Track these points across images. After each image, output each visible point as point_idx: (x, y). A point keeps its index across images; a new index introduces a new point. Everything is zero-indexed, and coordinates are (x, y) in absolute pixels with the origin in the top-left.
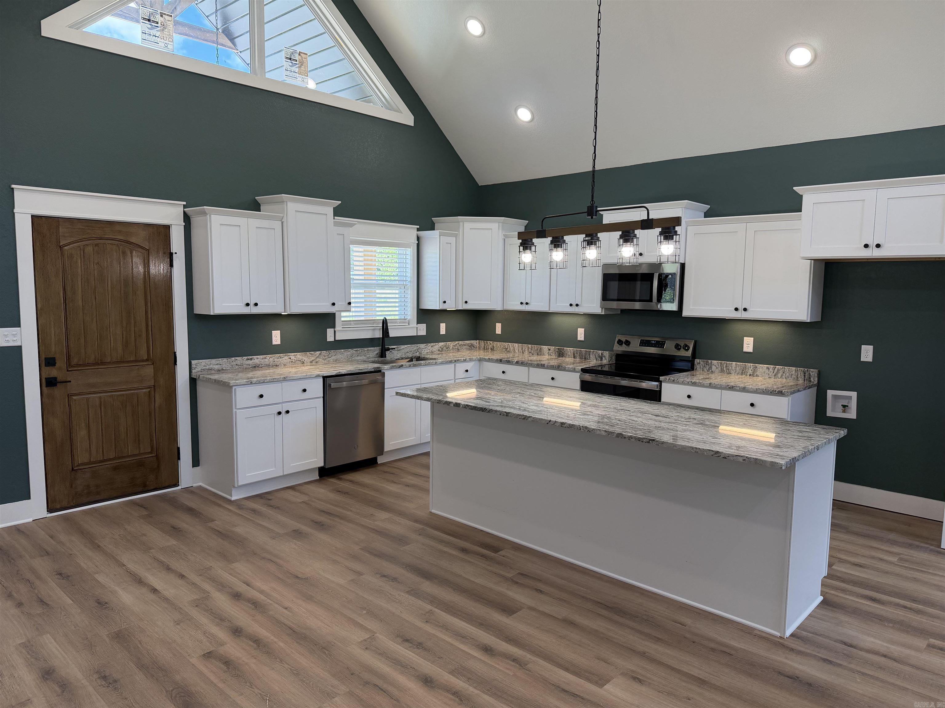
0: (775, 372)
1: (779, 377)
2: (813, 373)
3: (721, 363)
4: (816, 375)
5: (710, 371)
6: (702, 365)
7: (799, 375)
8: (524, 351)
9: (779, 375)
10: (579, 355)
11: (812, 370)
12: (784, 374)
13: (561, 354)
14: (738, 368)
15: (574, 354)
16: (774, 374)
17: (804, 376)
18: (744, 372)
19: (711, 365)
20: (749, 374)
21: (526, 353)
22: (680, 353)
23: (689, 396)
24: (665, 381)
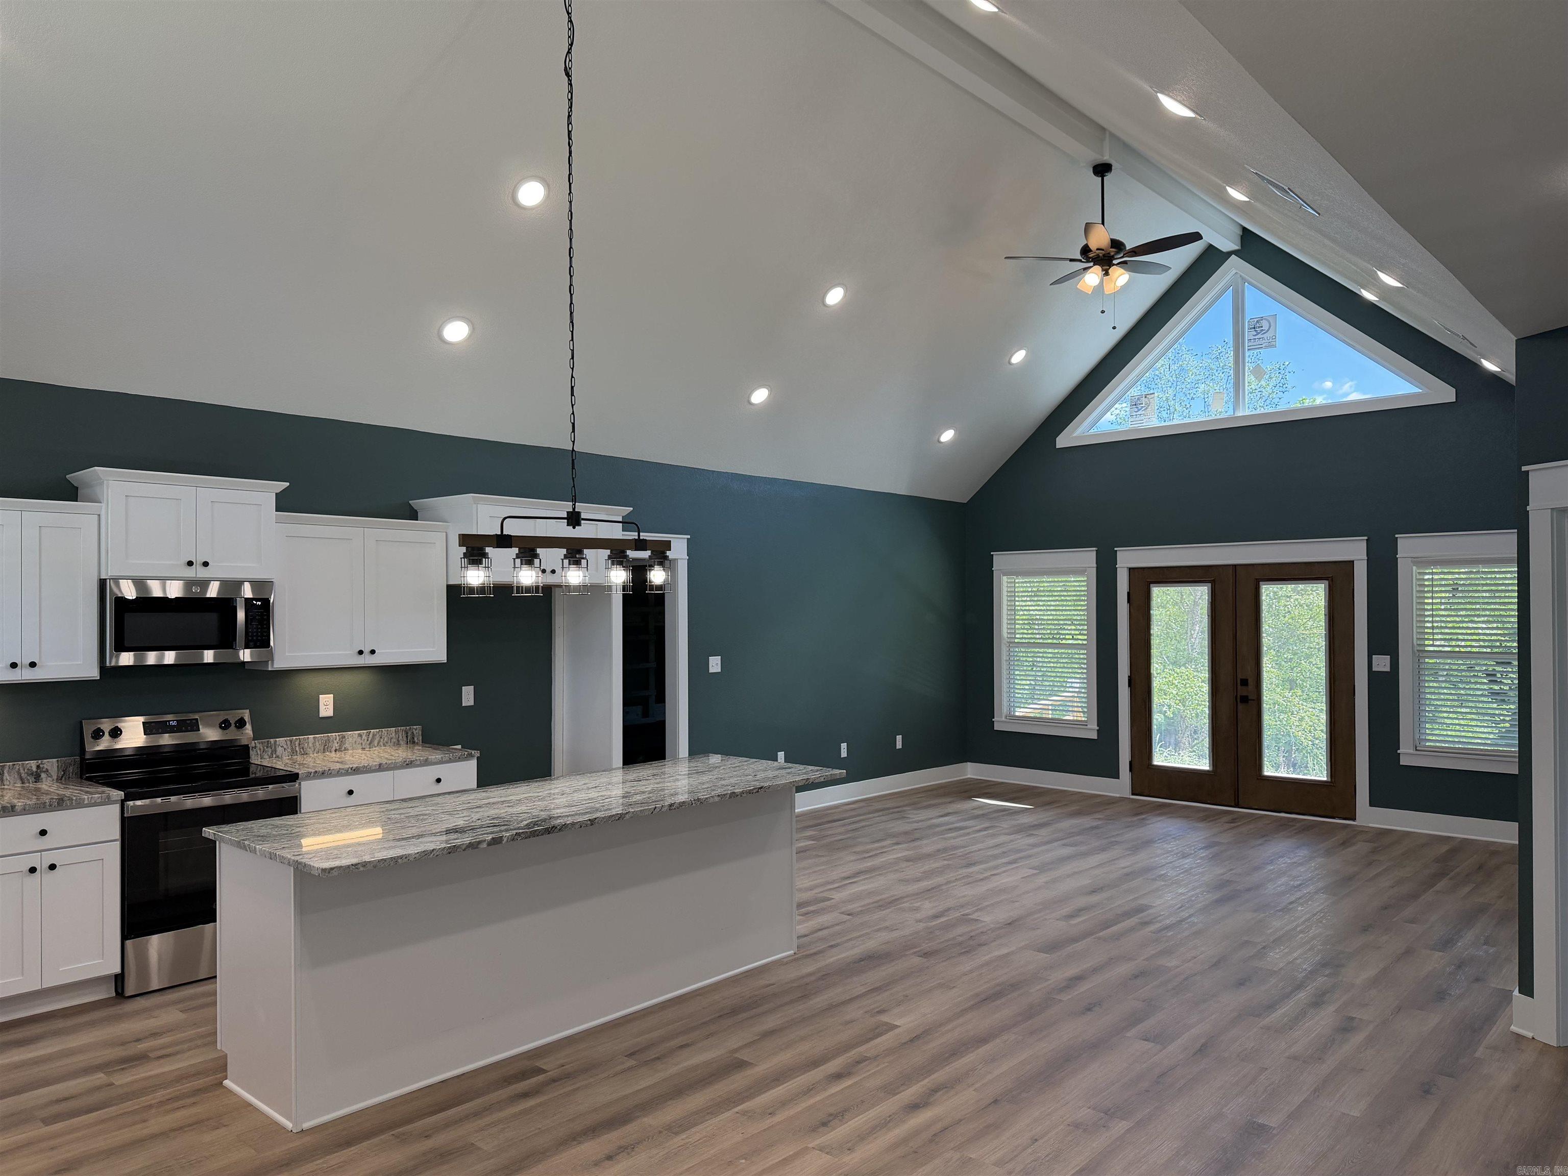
0: (370, 739)
1: (376, 745)
2: (417, 731)
3: (291, 741)
4: (420, 733)
5: (274, 756)
6: (260, 749)
7: (401, 737)
9: (376, 742)
11: (415, 727)
14: (317, 743)
18: (327, 748)
19: (275, 747)
20: (334, 748)
22: (231, 734)
23: (351, 792)
24: (310, 776)
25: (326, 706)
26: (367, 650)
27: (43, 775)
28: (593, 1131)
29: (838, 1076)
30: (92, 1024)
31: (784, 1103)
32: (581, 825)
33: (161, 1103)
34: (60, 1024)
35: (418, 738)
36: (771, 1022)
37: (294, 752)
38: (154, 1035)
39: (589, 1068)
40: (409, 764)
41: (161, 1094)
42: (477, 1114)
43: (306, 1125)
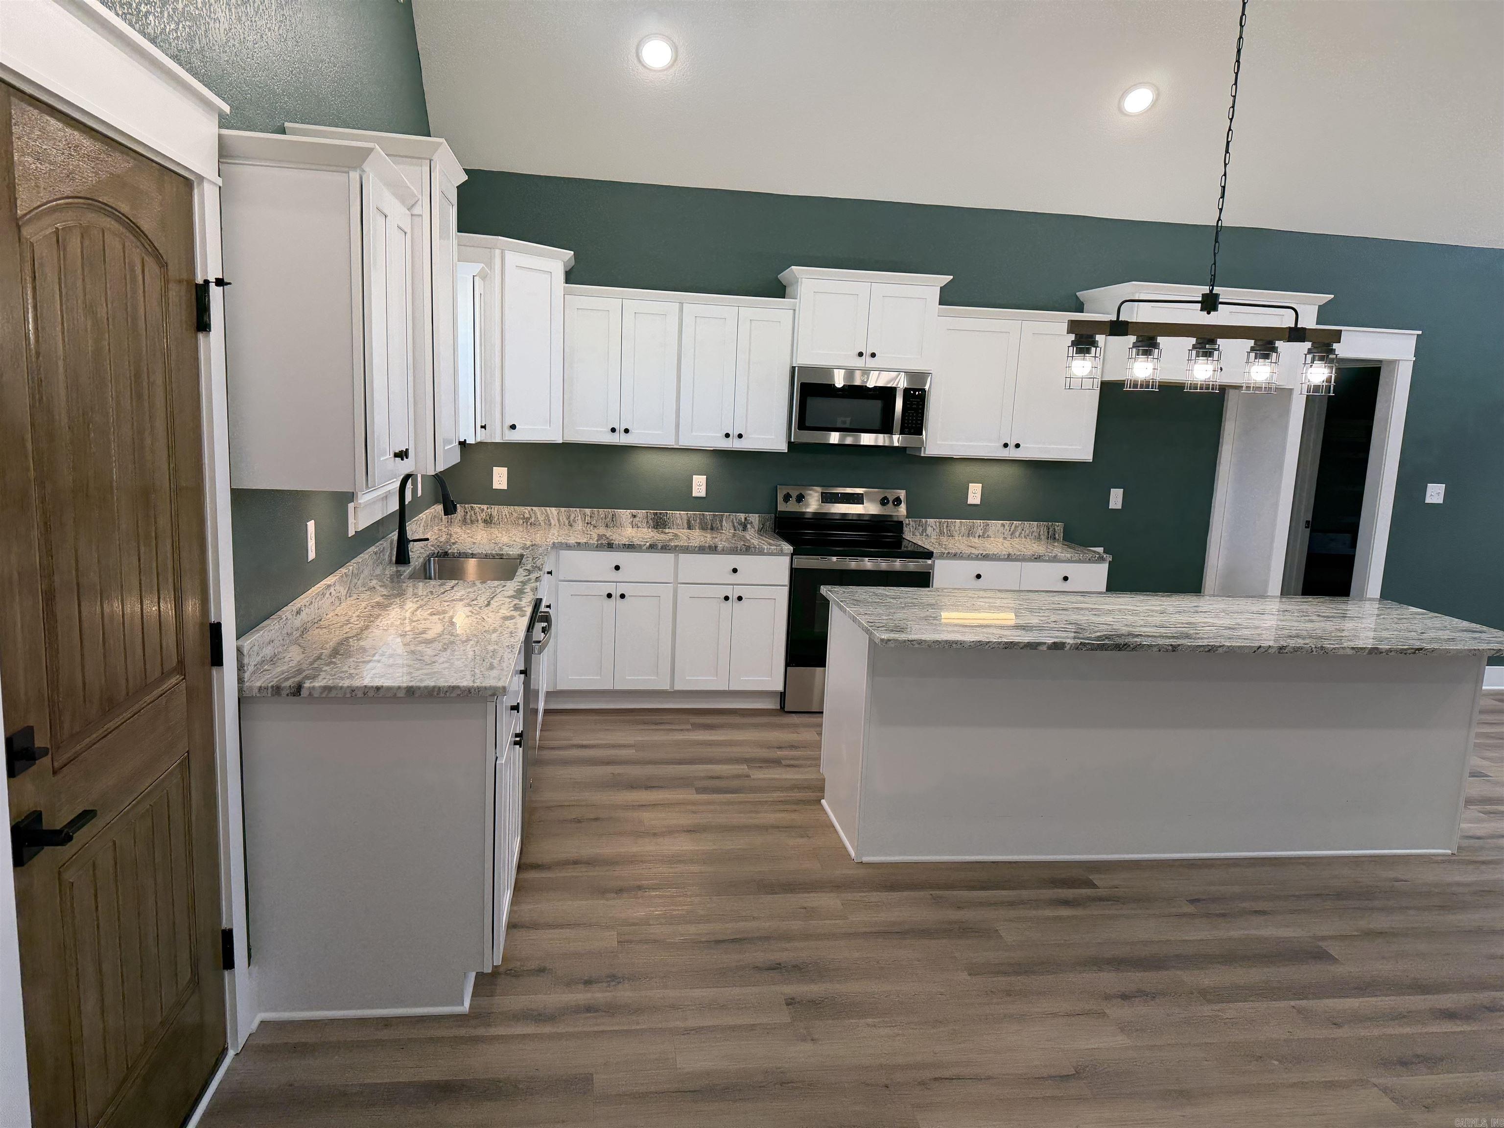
0: (1012, 530)
1: (1017, 536)
2: (1059, 528)
3: (940, 523)
4: (1062, 530)
5: (924, 534)
6: (913, 526)
7: (1042, 532)
8: (574, 521)
9: (1017, 534)
10: (700, 523)
11: (1057, 524)
12: (1023, 532)
13: (659, 524)
14: (963, 528)
15: (689, 522)
16: (1010, 532)
17: (1048, 532)
18: (972, 533)
19: (926, 527)
20: (978, 534)
21: (579, 525)
22: (889, 510)
23: (979, 576)
24: (942, 556)
25: (974, 494)
26: (1012, 444)
27: (749, 526)
28: (1119, 963)
29: (1450, 1015)
30: (756, 726)
31: (1357, 1018)
32: (1160, 648)
33: (774, 803)
34: (738, 720)
35: (1060, 535)
36: (1381, 922)
37: (941, 533)
38: (792, 747)
39: (1142, 900)
40: (1037, 558)
41: (776, 795)
42: (1012, 904)
43: (865, 859)
